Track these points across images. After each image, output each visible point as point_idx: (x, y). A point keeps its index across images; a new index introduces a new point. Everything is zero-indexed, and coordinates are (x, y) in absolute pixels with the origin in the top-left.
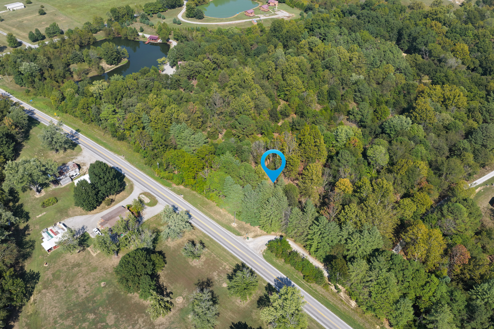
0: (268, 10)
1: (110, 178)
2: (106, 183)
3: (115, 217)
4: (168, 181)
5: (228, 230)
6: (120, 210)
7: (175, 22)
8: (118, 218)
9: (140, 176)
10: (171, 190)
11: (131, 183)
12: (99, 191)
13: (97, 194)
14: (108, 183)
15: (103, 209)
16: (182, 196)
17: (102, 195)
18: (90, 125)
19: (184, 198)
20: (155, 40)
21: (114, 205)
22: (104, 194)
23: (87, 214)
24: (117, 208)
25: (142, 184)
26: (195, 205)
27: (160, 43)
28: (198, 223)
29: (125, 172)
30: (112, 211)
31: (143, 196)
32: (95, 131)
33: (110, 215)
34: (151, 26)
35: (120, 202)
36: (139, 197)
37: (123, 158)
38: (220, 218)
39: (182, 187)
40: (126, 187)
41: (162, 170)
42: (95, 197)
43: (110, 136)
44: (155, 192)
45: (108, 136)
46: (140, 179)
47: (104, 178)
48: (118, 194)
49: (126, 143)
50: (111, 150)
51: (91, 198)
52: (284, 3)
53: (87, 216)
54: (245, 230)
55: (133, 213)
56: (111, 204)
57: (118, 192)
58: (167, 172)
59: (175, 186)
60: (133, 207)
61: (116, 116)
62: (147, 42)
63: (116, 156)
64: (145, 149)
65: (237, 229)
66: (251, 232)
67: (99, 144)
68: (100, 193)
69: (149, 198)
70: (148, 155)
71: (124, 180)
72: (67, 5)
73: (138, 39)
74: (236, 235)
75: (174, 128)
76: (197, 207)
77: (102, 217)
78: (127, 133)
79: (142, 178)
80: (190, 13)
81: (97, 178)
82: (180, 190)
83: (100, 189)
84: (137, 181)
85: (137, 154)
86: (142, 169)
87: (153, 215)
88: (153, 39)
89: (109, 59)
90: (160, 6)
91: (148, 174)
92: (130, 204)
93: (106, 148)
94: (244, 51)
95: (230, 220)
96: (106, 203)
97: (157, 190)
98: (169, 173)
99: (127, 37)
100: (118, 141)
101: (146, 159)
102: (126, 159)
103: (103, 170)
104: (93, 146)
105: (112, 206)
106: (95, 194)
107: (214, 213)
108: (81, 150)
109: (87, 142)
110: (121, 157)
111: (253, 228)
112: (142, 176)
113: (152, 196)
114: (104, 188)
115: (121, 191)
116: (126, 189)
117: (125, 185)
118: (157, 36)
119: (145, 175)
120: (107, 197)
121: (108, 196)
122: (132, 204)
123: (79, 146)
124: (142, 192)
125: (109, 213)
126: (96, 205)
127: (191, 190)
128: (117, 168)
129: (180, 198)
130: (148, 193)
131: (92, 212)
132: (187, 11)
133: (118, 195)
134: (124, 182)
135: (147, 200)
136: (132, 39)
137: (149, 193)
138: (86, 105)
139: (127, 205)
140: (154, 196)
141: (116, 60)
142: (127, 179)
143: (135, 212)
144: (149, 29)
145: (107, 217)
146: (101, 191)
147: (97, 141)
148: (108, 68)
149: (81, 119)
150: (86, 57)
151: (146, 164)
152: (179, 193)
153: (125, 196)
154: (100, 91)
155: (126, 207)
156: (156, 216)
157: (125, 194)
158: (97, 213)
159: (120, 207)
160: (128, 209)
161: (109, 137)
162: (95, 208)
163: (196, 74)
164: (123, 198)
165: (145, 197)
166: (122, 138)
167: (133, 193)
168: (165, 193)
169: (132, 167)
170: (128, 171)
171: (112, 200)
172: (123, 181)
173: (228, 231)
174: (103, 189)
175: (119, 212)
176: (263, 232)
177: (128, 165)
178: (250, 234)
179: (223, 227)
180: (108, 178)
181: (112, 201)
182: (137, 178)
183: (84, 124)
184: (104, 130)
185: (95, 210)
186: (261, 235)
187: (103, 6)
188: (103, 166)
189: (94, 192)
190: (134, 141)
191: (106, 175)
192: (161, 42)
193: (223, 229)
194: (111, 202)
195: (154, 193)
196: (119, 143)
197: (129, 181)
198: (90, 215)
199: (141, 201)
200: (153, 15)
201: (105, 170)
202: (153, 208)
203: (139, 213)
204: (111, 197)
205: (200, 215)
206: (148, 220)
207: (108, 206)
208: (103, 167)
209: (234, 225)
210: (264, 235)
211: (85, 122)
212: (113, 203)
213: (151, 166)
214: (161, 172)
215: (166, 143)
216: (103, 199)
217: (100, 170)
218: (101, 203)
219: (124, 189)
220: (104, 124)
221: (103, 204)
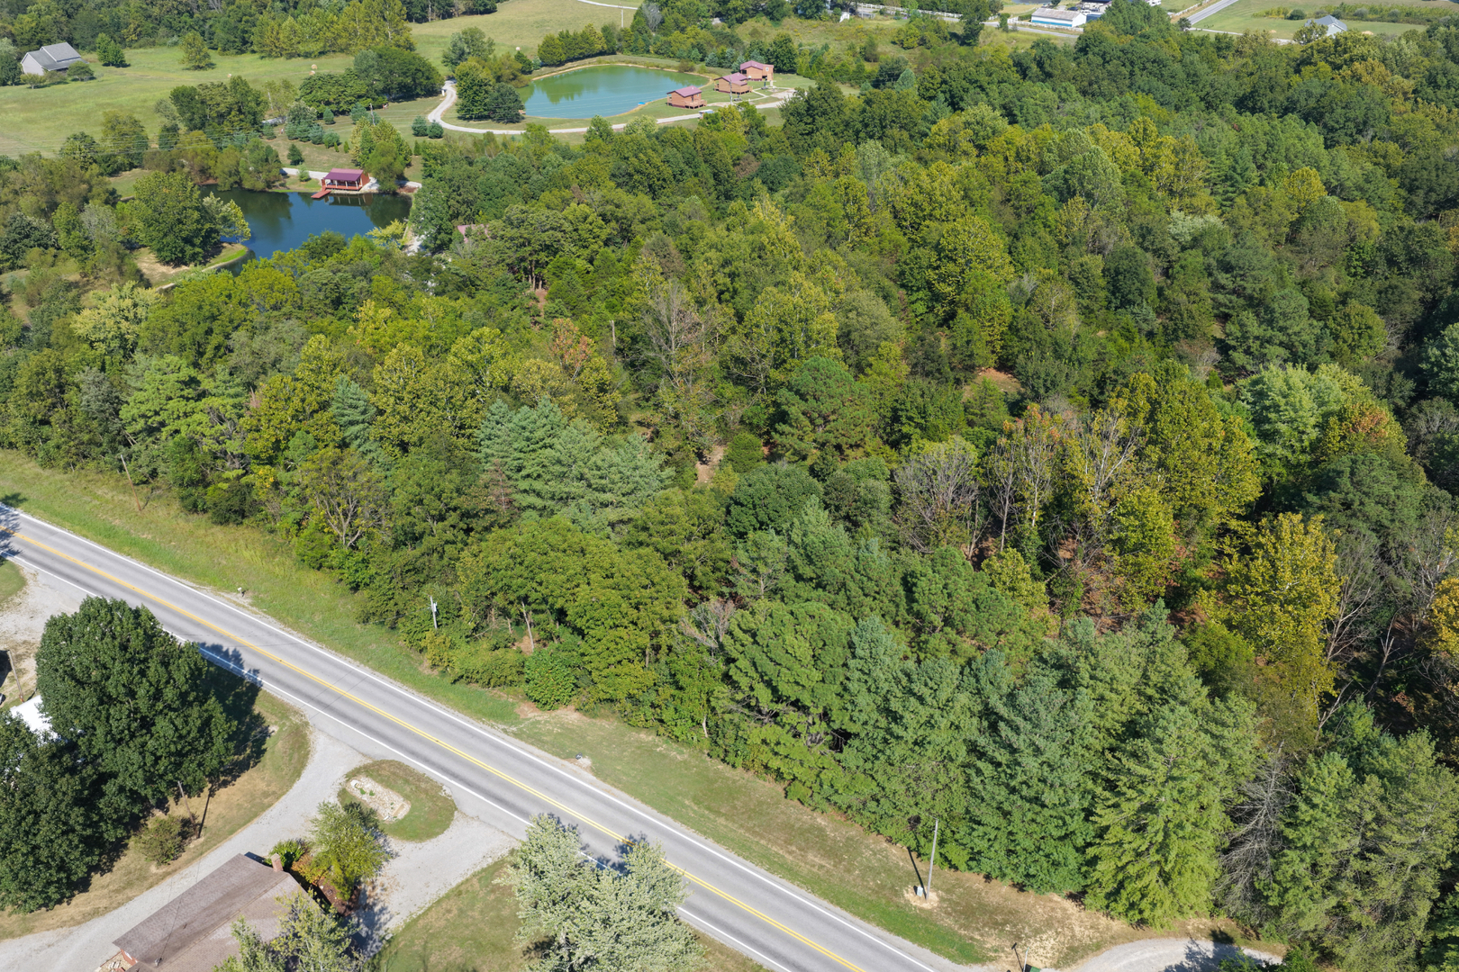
0: (744, 89)
1: (169, 694)
2: (147, 724)
3: (205, 931)
4: (490, 692)
5: (899, 933)
6: (235, 880)
7: (419, 131)
8: (224, 932)
9: (339, 680)
10: (516, 735)
11: (296, 720)
12: (104, 778)
13: (88, 798)
14: (162, 726)
15: (129, 884)
16: (586, 761)
17: (123, 802)
18: (73, 473)
19: (597, 771)
20: (352, 183)
21: (200, 854)
22: (135, 797)
23: (29, 930)
24: (220, 871)
25: (354, 722)
26: (666, 805)
27: (368, 195)
28: (713, 909)
29: (258, 664)
30: (190, 892)
31: (368, 784)
32: (97, 497)
33: (173, 923)
34: (330, 145)
35: (232, 832)
36: (343, 793)
37: (245, 601)
38: (828, 864)
39: (569, 716)
40: (269, 743)
41: (456, 637)
42: (77, 816)
43: (176, 505)
44: (435, 757)
45: (162, 512)
46: (340, 697)
47: (132, 694)
48: (225, 784)
49: (257, 535)
50: (179, 569)
51: (45, 829)
52: (792, 71)
53: (31, 941)
54: (996, 925)
55: (320, 896)
56: (180, 848)
57: (225, 774)
58: (485, 645)
59: (530, 713)
60: (317, 851)
61: (206, 403)
62: (320, 192)
63: (206, 594)
64: (354, 547)
65: (948, 922)
66: (1037, 932)
67: (119, 550)
68: (110, 788)
69: (400, 792)
70: (373, 571)
71: (257, 708)
72: (7, 103)
73: (283, 185)
74: (951, 957)
75: (502, 431)
76: (680, 817)
77: (122, 942)
78: (262, 475)
79: (352, 687)
80: (473, 102)
81: (89, 699)
82: (568, 731)
83: (107, 764)
84: (327, 707)
85: (312, 576)
86: (347, 646)
87: (437, 890)
88: (340, 183)
89: (169, 239)
90: (359, 86)
91: (381, 666)
92: (295, 837)
93: (151, 564)
94: (712, 181)
95: (889, 871)
96: (148, 847)
97: (444, 744)
98: (496, 648)
99: (239, 183)
100: (217, 529)
101: (364, 593)
102: (258, 603)
103: (124, 648)
104: (87, 559)
105: (189, 862)
106: (78, 801)
107: (788, 842)
108: (22, 582)
109: (57, 545)
110: (233, 596)
111: (1037, 905)
112: (354, 681)
113: (421, 778)
114: (136, 757)
115: (242, 767)
116: (267, 758)
117: (265, 734)
118: (359, 171)
119: (364, 671)
120: (158, 813)
121: (162, 804)
122: (310, 837)
123: (13, 566)
124: (358, 761)
125: (166, 910)
126: (81, 871)
127: (624, 727)
128: (217, 649)
129: (579, 773)
130: (391, 763)
131: (63, 911)
132: (460, 95)
133: (222, 793)
134: (258, 719)
135: (390, 806)
136: (260, 185)
137: (399, 765)
138: (51, 375)
139: (277, 850)
140: (428, 780)
141: (197, 241)
142: (272, 701)
143: (330, 880)
144: (326, 155)
145: (156, 935)
146: (114, 775)
147: (109, 536)
148: (164, 275)
149: (31, 453)
150: (69, 232)
151: (366, 621)
152: (565, 747)
153: (266, 795)
154: (124, 324)
155: (276, 860)
156: (457, 892)
157: (262, 786)
158: (96, 913)
159: (235, 861)
160: (287, 868)
161: (167, 515)
162: (84, 885)
163: (543, 257)
164: (255, 809)
165: (379, 789)
166: (237, 510)
167: (307, 774)
168: (487, 757)
169: (294, 637)
170: (272, 663)
171: (186, 823)
172: (248, 711)
173: (899, 940)
174: (126, 763)
175: (230, 896)
176: (1104, 921)
177: (270, 633)
178: (1034, 944)
179: (864, 917)
180: (157, 695)
181: (189, 828)
182: (326, 690)
183: (48, 472)
184: (145, 489)
185: (80, 898)
186: (1098, 947)
187: (145, 101)
188: (129, 623)
189: (67, 784)
190: (298, 515)
191: (142, 673)
192: (375, 189)
193: (871, 933)
194: (184, 835)
195: (426, 761)
196: (220, 536)
197: (284, 711)
198: (49, 936)
199: (360, 817)
200: (335, 119)
201: (136, 644)
202: (430, 847)
203: (353, 886)
204: (181, 809)
205: (714, 859)
206: (409, 927)
207: (161, 863)
208: (122, 626)
209: (926, 900)
210: (1115, 940)
211: (49, 462)
212: (194, 844)
213: (393, 628)
214: (453, 646)
215: (464, 503)
216: (134, 824)
217: (107, 649)
218: (118, 848)
219: (259, 753)
220: (143, 460)
221: (133, 857)
